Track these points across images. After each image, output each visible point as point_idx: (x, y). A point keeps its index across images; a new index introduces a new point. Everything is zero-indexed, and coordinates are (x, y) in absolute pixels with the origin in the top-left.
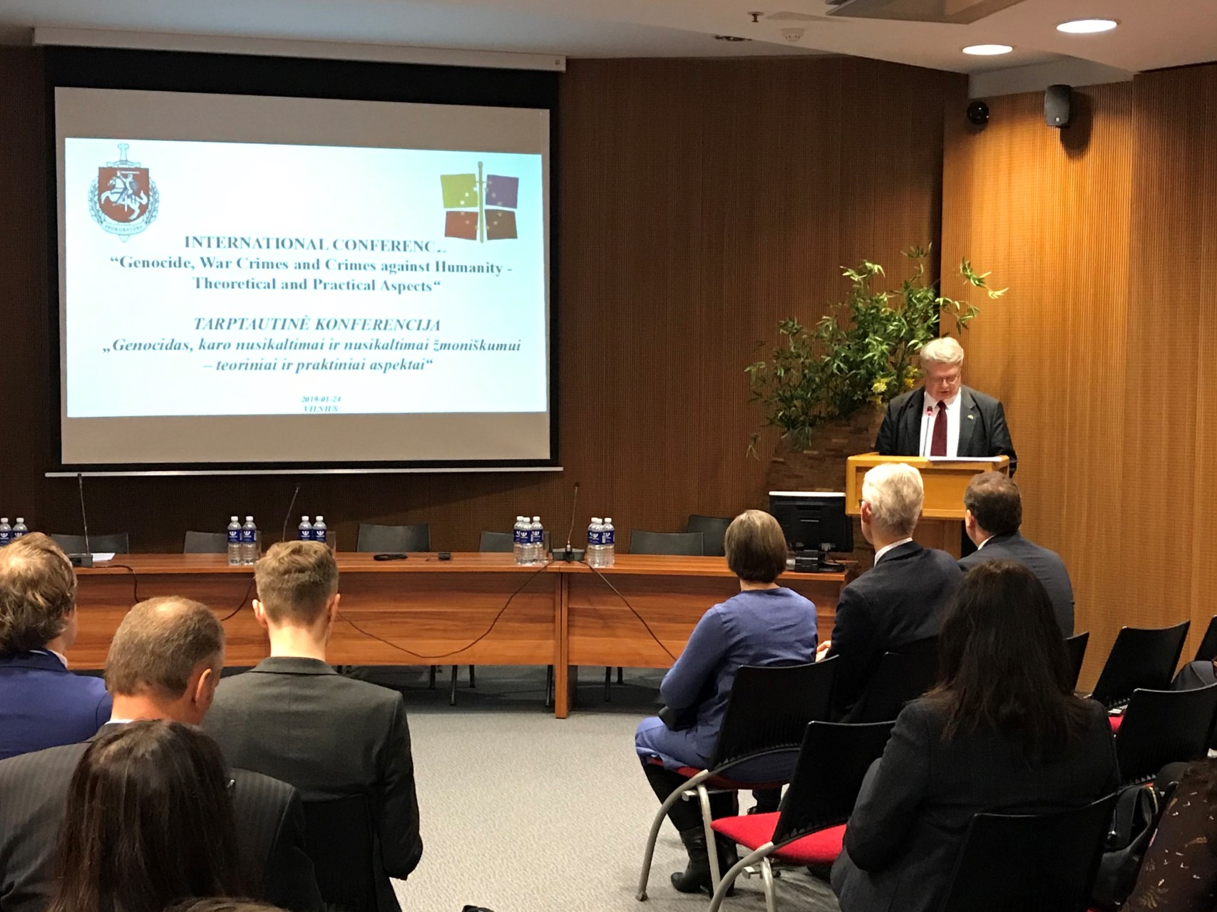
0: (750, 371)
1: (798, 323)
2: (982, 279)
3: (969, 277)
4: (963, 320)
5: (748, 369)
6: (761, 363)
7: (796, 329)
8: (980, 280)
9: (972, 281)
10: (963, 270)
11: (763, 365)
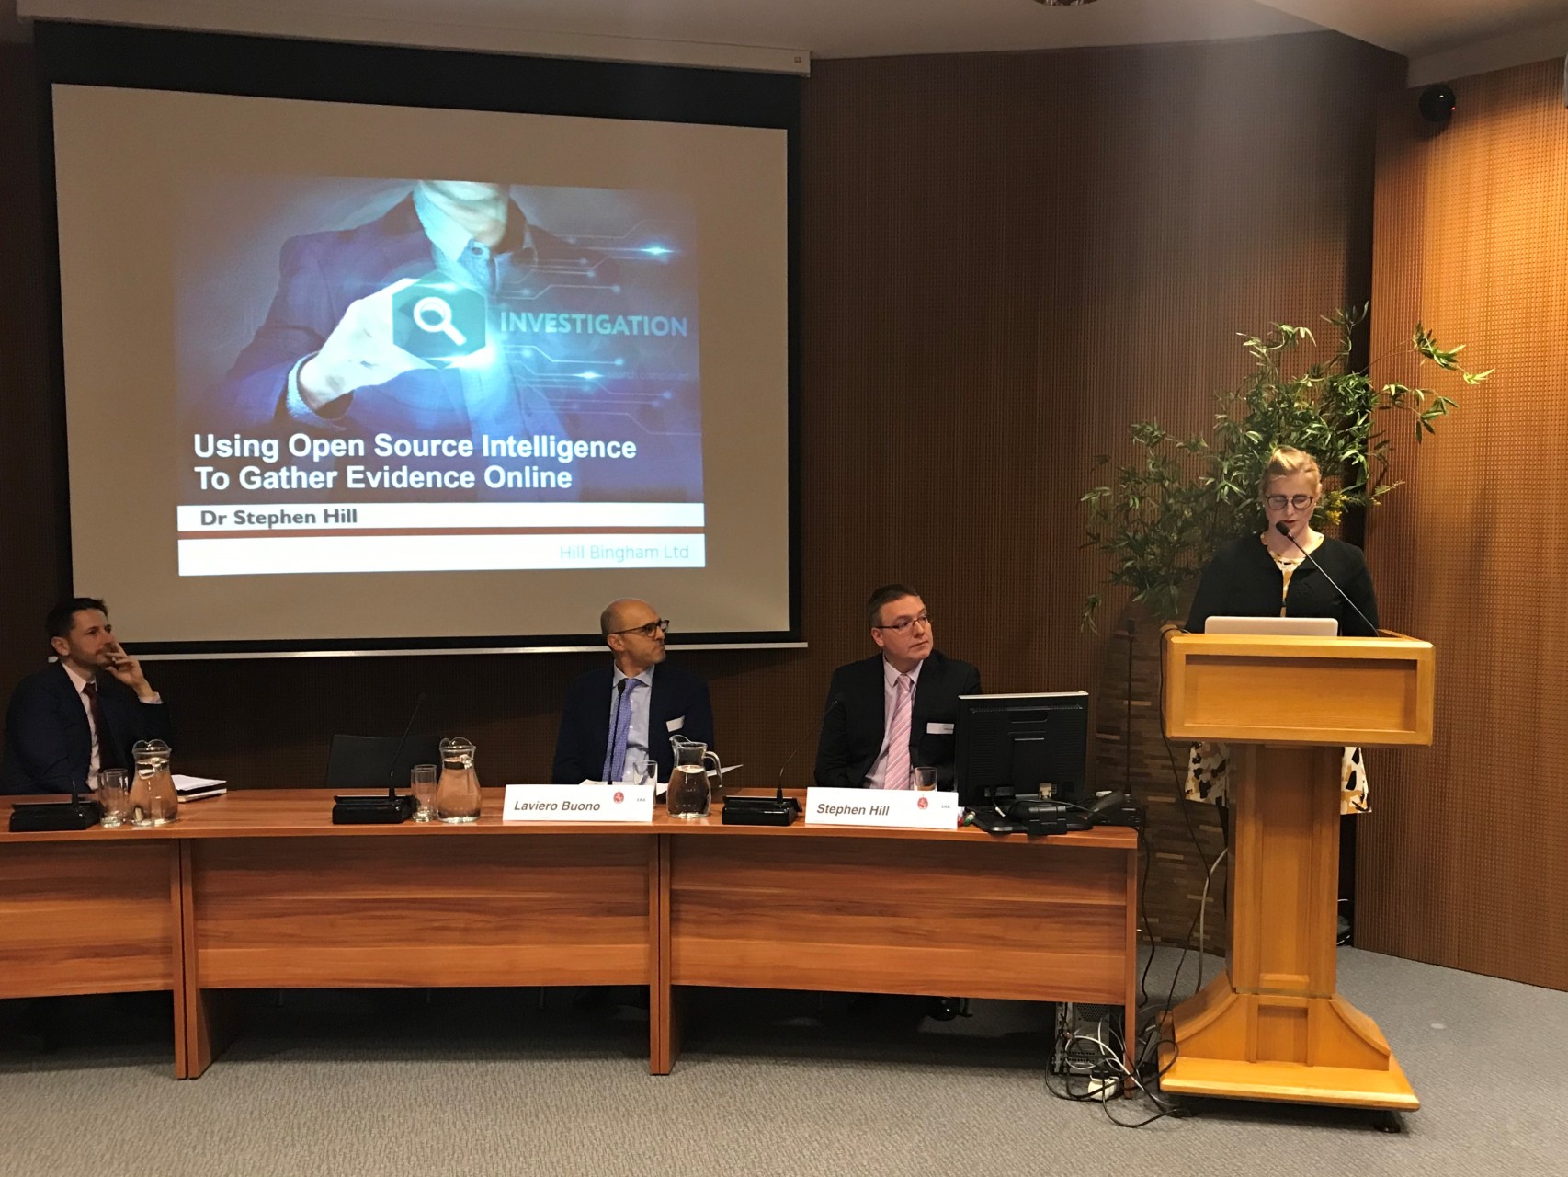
0: (1088, 501)
1: (1159, 429)
2: (1454, 355)
3: (1430, 356)
4: (1428, 418)
5: (1086, 498)
6: (1106, 488)
7: (1156, 437)
8: (1449, 358)
9: (1436, 358)
10: (1419, 343)
11: (1107, 491)
